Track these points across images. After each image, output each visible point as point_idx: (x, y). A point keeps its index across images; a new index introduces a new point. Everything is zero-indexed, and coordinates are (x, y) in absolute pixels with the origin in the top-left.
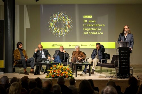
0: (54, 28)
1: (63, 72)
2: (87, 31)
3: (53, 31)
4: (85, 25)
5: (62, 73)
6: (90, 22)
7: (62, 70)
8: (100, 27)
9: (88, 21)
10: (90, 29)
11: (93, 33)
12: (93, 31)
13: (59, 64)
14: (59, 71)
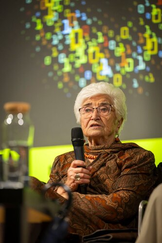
0: (71, 30)
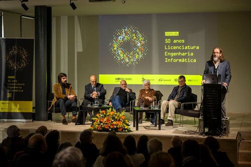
0: (120, 52)
1: (115, 123)
2: (171, 57)
3: (118, 57)
4: (167, 47)
5: (113, 123)
6: (175, 41)
7: (113, 118)
8: (191, 51)
9: (172, 41)
10: (175, 54)
11: (180, 60)
12: (181, 57)
13: (110, 109)
14: (108, 120)
